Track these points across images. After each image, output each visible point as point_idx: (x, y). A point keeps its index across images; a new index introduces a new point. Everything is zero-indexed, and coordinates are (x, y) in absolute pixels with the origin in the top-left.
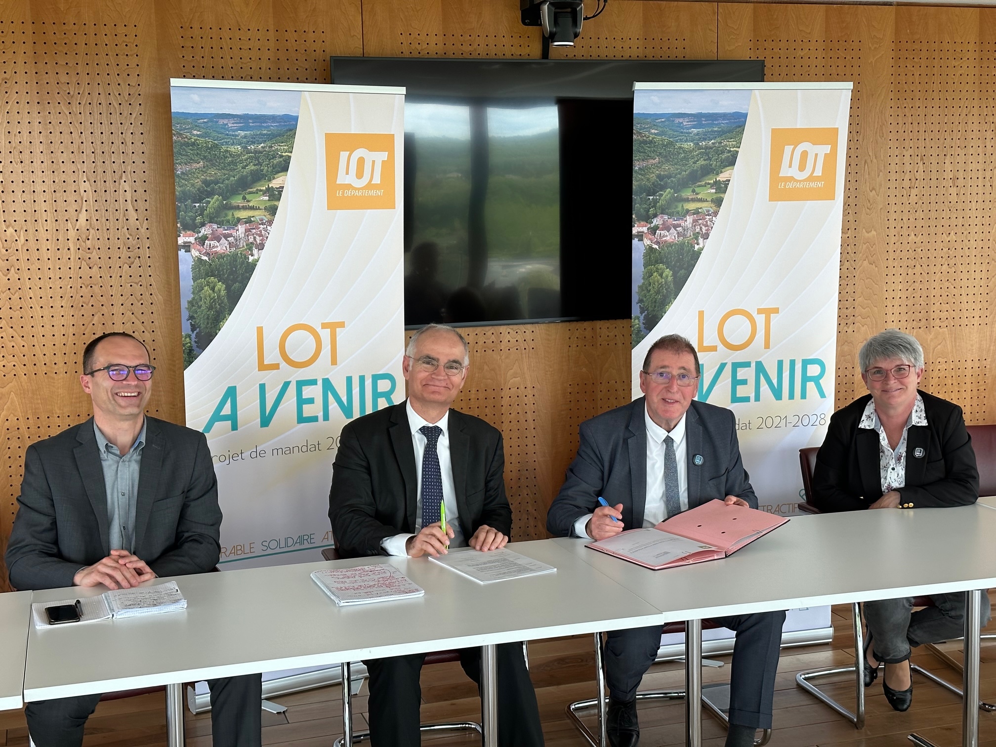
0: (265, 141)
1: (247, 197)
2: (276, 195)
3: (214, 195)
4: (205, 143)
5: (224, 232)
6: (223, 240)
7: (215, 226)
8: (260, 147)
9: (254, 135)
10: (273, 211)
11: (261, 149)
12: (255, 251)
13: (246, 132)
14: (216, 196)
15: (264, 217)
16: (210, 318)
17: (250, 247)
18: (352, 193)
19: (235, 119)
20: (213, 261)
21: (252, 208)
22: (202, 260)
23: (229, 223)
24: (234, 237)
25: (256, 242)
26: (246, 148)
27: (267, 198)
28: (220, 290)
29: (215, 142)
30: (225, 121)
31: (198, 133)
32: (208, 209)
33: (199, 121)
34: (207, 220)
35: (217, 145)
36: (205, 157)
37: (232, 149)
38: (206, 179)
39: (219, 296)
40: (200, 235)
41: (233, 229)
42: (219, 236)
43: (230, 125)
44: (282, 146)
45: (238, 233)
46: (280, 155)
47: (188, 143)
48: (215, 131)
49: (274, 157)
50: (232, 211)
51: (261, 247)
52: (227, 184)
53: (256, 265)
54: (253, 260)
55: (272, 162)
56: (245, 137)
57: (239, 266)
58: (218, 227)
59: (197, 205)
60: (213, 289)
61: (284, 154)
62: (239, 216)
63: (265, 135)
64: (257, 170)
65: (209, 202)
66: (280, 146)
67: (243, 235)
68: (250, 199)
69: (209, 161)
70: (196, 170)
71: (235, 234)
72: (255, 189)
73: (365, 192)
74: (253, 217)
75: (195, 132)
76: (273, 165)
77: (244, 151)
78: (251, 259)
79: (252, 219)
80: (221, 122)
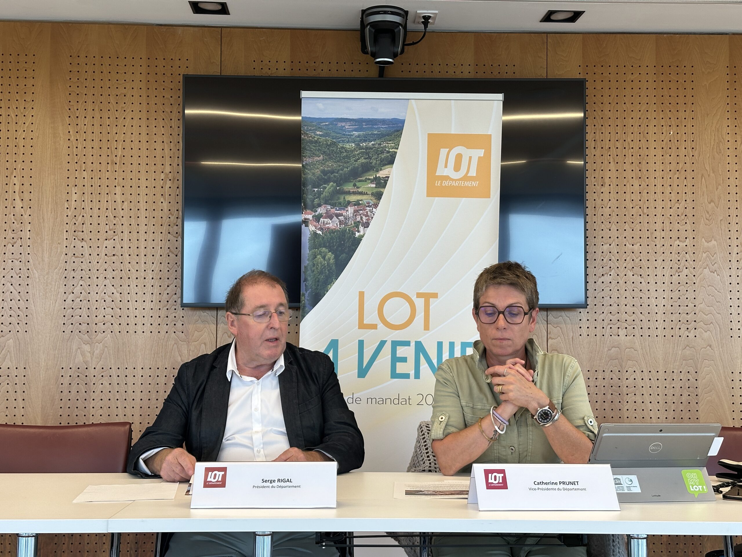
0: (375, 139)
1: (357, 184)
2: (382, 183)
3: (330, 182)
4: (326, 141)
5: (336, 212)
6: (335, 218)
7: (329, 207)
8: (370, 144)
9: (366, 135)
10: (379, 196)
11: (371, 146)
12: (361, 228)
13: (360, 133)
14: (332, 183)
15: (371, 201)
16: (320, 281)
17: (357, 225)
18: (450, 183)
19: (351, 122)
20: (325, 235)
21: (361, 193)
22: (317, 233)
23: (341, 205)
24: (344, 216)
25: (363, 221)
26: (359, 145)
27: (374, 186)
28: (329, 259)
29: (334, 140)
30: (343, 124)
31: (321, 133)
32: (324, 193)
33: (322, 124)
34: (322, 202)
35: (335, 142)
36: (324, 152)
37: (348, 146)
38: (324, 170)
39: (328, 264)
40: (317, 214)
41: (344, 209)
42: (331, 215)
43: (347, 127)
44: (389, 144)
45: (347, 213)
46: (387, 151)
47: (312, 141)
48: (334, 132)
49: (382, 152)
50: (344, 195)
51: (366, 225)
52: (341, 174)
53: (361, 240)
54: (359, 236)
55: (381, 156)
56: (359, 136)
57: (346, 240)
58: (331, 208)
59: (316, 190)
60: (324, 258)
61: (391, 150)
62: (349, 199)
63: (375, 134)
64: (367, 163)
65: (325, 188)
66: (388, 143)
67: (352, 215)
68: (359, 186)
69: (328, 155)
70: (317, 162)
71: (345, 214)
72: (364, 178)
73: (461, 183)
74: (361, 200)
75: (318, 133)
76: (381, 159)
77: (357, 147)
78: (357, 234)
79: (360, 202)
80: (340, 124)
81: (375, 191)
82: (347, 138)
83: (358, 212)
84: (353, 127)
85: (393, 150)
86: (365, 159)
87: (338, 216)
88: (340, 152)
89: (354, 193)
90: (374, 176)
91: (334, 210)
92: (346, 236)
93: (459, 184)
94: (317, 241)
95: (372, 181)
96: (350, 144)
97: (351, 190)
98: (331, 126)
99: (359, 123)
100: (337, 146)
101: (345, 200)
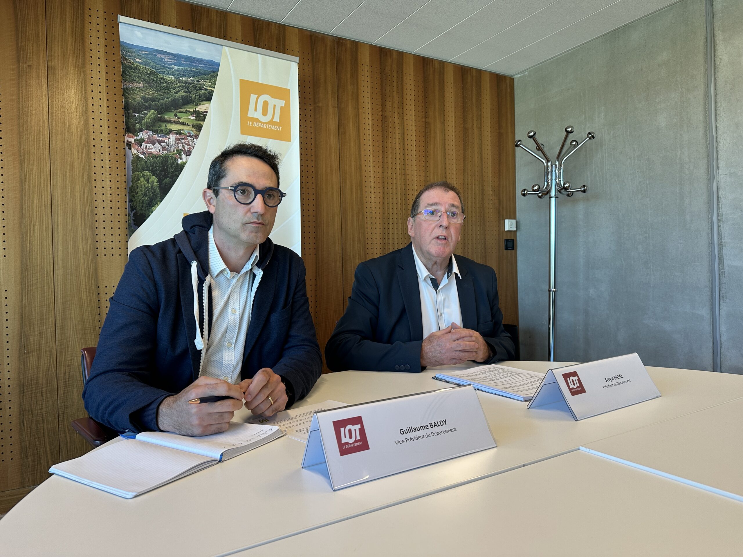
81: (195, 123)
82: (167, 70)
83: (180, 141)
84: (172, 61)
85: (210, 88)
86: (185, 92)
87: (160, 142)
88: (160, 82)
89: (175, 123)
90: (194, 109)
91: (156, 136)
92: (169, 162)
93: (266, 127)
94: (140, 165)
95: (192, 114)
96: (170, 77)
97: (172, 120)
98: (150, 56)
99: (177, 58)
100: (157, 76)
101: (167, 129)
